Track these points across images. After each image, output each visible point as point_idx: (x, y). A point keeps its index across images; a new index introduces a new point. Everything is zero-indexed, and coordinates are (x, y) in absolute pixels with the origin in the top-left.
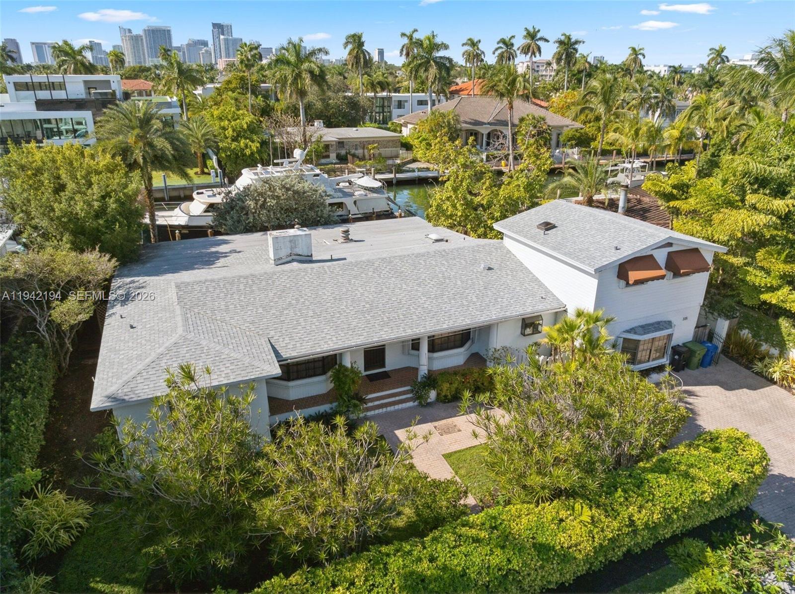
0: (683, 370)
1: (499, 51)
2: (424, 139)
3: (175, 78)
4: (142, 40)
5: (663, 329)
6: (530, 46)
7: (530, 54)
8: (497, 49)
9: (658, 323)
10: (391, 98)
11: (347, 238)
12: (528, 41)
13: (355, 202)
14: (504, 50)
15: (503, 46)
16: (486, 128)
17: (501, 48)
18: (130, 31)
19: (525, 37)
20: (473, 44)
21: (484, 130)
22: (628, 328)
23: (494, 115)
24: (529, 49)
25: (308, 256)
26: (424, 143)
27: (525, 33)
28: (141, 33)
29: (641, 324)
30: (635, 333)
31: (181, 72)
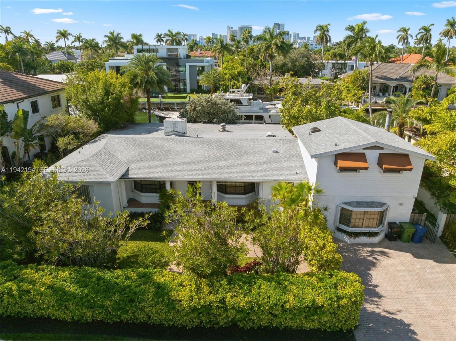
0: (396, 240)
1: (421, 34)
2: (347, 87)
3: (218, 49)
4: (237, 32)
5: (373, 207)
6: (449, 31)
7: (449, 36)
8: (419, 34)
9: (373, 203)
10: (347, 63)
11: (224, 130)
12: (449, 28)
13: (270, 116)
14: (424, 34)
15: (423, 31)
16: (393, 82)
17: (422, 32)
18: (232, 28)
19: (446, 25)
20: (405, 30)
21: (392, 84)
22: (347, 201)
23: (401, 74)
24: (448, 33)
25: (183, 133)
26: (346, 89)
27: (446, 23)
28: (237, 29)
29: (357, 200)
30: (350, 205)
31: (222, 46)
